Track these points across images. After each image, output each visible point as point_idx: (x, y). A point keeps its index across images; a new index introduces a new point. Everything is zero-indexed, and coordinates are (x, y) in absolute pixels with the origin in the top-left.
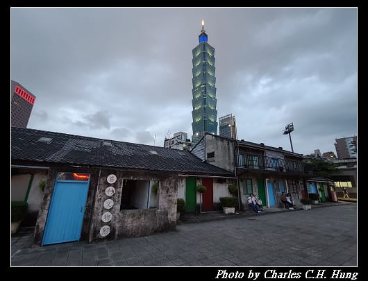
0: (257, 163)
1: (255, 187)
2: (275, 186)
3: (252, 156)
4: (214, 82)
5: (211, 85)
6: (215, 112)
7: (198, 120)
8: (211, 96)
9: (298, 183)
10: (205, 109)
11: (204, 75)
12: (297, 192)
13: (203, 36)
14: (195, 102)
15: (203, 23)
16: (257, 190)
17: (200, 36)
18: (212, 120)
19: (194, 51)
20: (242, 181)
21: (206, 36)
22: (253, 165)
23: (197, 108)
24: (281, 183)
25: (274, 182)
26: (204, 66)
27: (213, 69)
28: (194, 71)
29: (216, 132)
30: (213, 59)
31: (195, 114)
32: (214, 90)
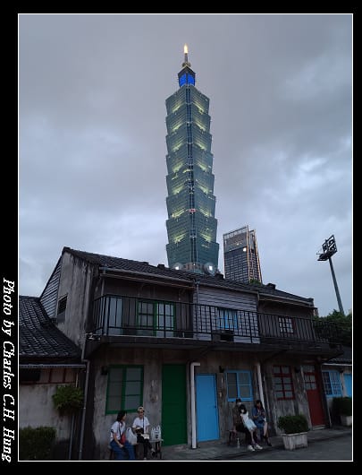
0: (169, 323)
1: (153, 389)
2: (224, 384)
3: (154, 302)
4: (209, 162)
5: (204, 168)
6: (213, 223)
7: (177, 239)
8: (205, 191)
9: (297, 371)
10: (192, 216)
11: (190, 150)
12: (294, 398)
13: (187, 75)
14: (172, 203)
15: (186, 51)
16: (158, 397)
17: (180, 75)
18: (208, 239)
19: (170, 102)
20: (104, 373)
21: (193, 74)
22: (154, 328)
23: (176, 215)
24: (242, 373)
25: (222, 370)
26: (190, 131)
27: (207, 138)
28: (170, 140)
29: (215, 263)
30: (206, 119)
31: (172, 226)
32: (210, 179)
